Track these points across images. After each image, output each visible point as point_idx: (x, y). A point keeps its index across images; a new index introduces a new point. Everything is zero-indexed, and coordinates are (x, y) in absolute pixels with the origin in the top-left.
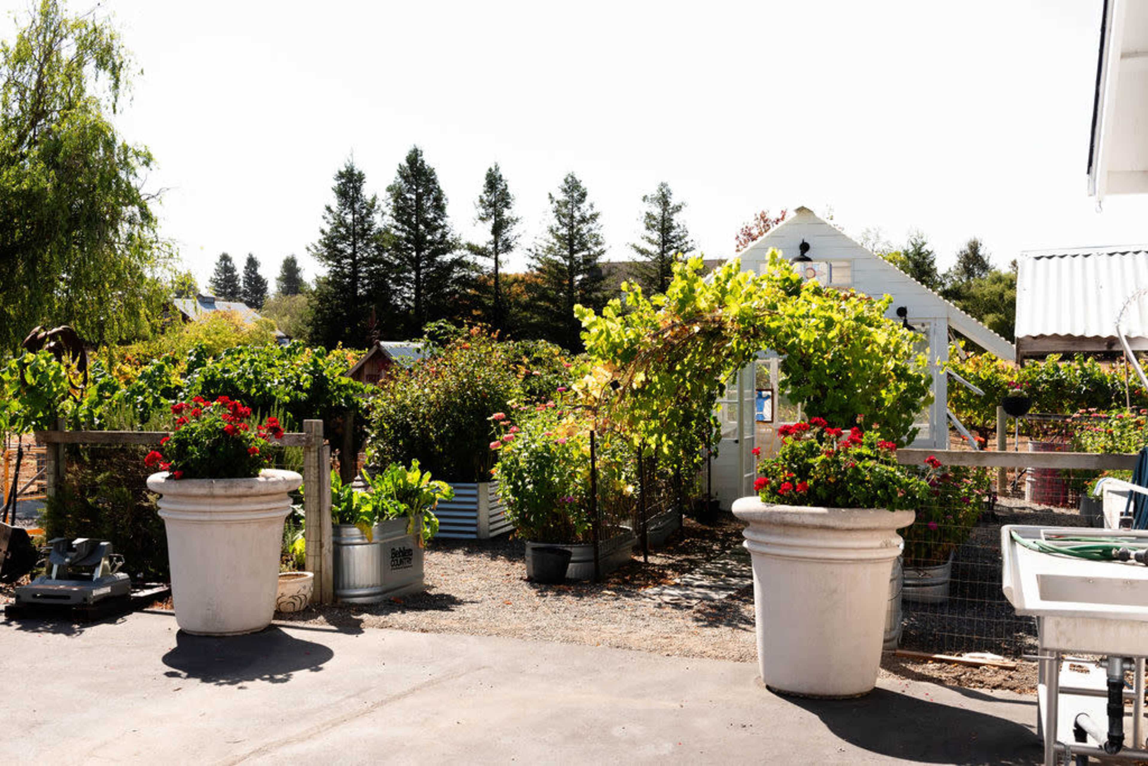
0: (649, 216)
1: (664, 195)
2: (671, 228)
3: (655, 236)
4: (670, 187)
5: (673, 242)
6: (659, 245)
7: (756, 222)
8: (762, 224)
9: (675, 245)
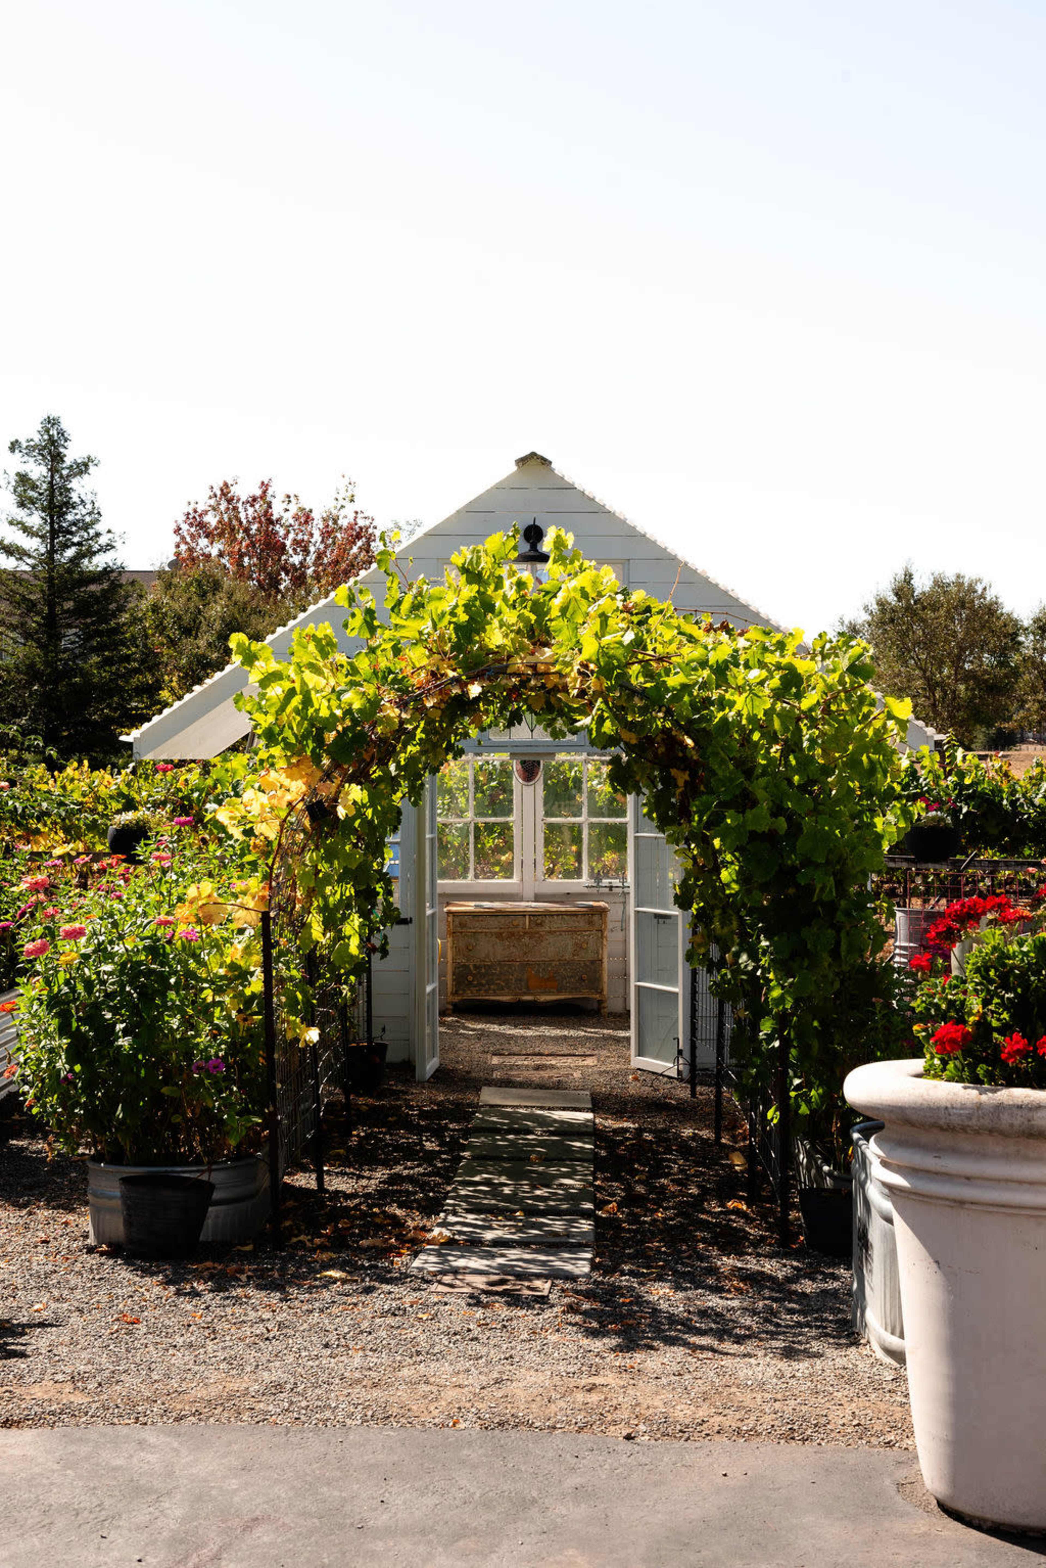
0: (23, 479)
1: (52, 441)
2: (69, 505)
3: (35, 519)
4: (64, 425)
5: (72, 533)
6: (42, 537)
7: (212, 502)
8: (223, 506)
9: (76, 539)
